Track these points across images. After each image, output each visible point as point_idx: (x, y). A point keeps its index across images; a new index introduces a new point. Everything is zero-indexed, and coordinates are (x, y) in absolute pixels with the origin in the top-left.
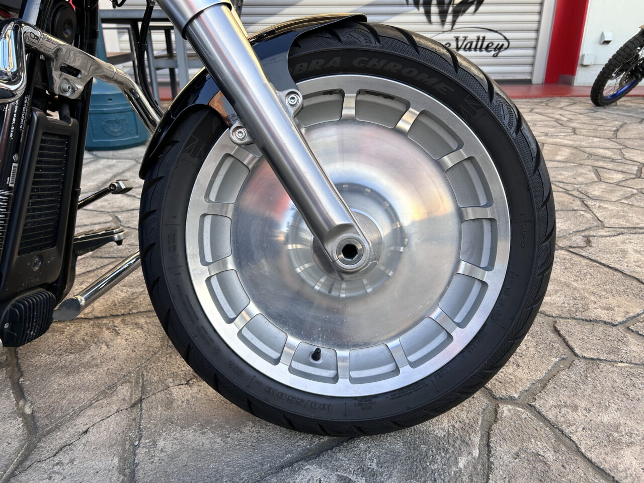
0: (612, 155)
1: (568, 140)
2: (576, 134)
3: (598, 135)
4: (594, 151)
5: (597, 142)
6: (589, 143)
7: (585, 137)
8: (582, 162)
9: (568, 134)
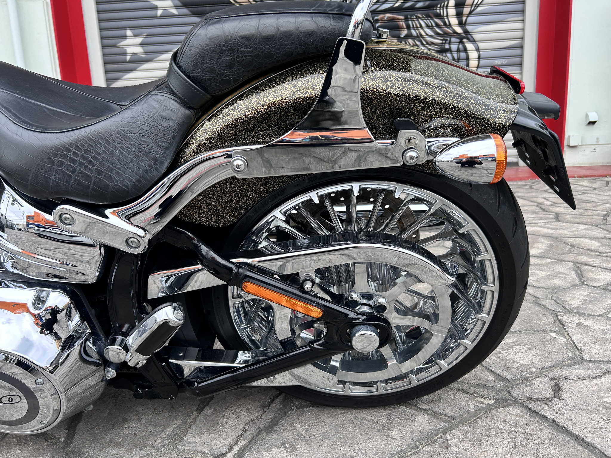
0: (599, 247)
1: (548, 228)
2: (559, 221)
3: (585, 220)
4: (578, 241)
5: (582, 230)
6: (573, 231)
7: (569, 224)
8: (562, 257)
9: (550, 220)
